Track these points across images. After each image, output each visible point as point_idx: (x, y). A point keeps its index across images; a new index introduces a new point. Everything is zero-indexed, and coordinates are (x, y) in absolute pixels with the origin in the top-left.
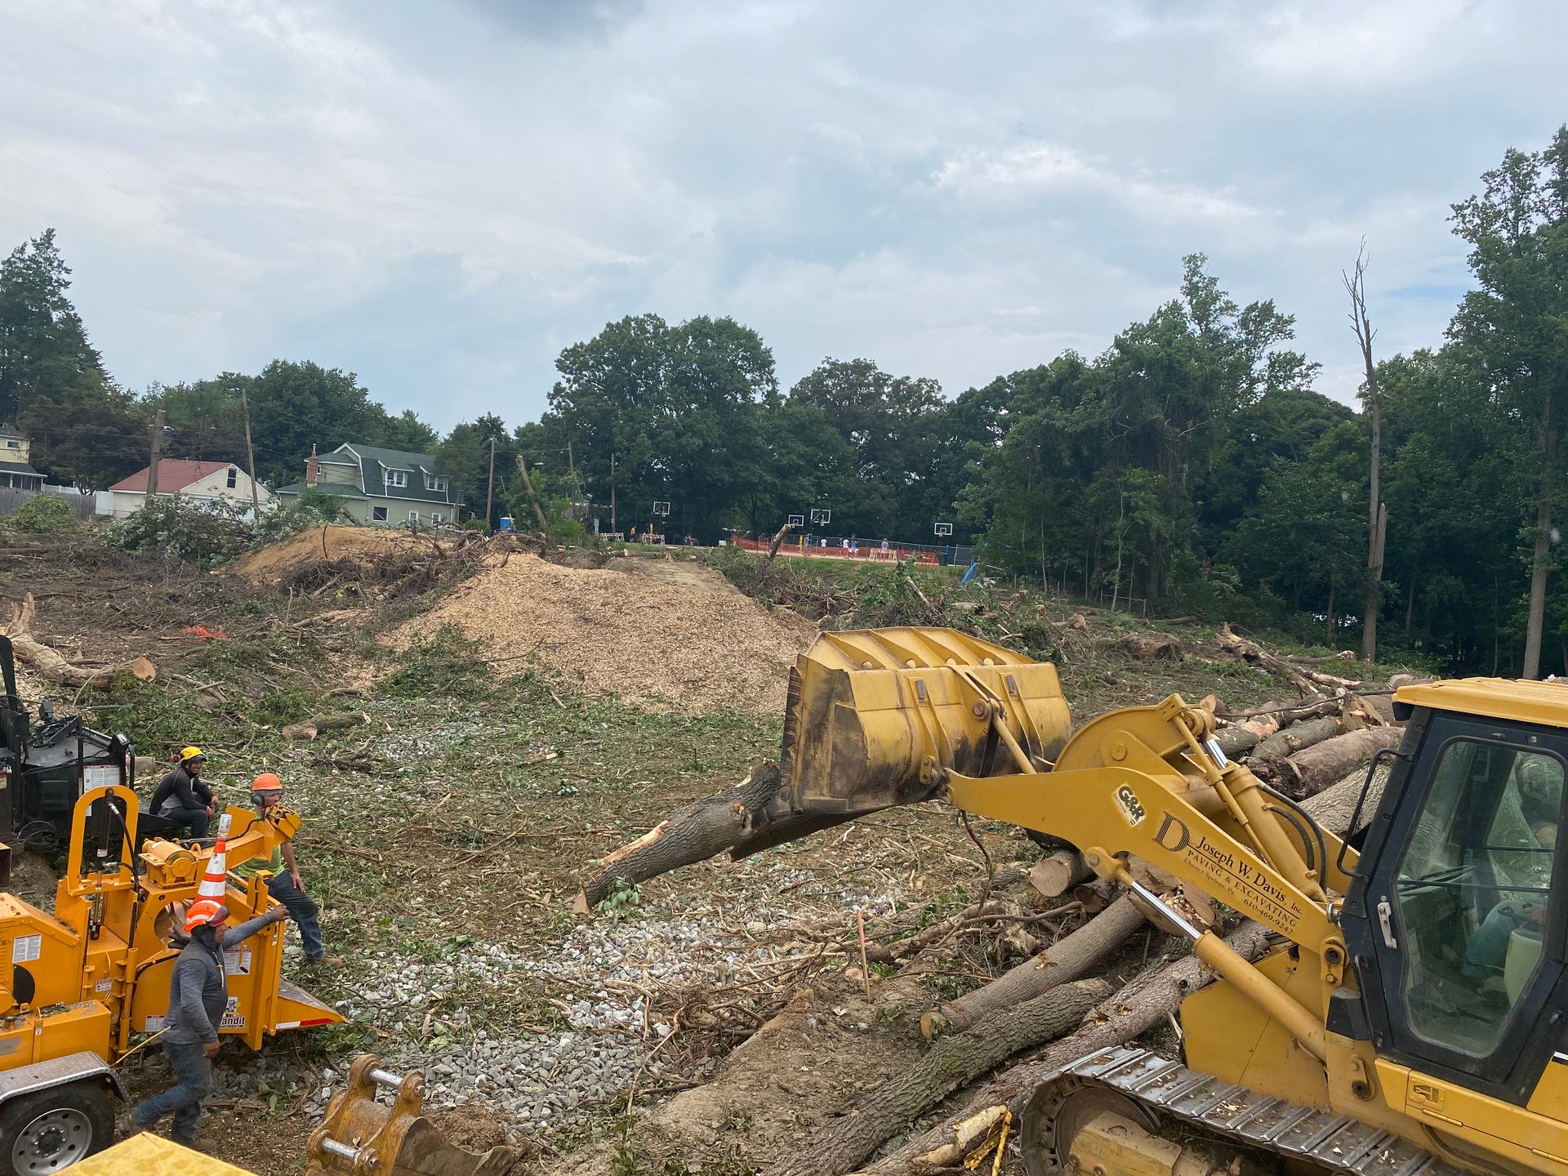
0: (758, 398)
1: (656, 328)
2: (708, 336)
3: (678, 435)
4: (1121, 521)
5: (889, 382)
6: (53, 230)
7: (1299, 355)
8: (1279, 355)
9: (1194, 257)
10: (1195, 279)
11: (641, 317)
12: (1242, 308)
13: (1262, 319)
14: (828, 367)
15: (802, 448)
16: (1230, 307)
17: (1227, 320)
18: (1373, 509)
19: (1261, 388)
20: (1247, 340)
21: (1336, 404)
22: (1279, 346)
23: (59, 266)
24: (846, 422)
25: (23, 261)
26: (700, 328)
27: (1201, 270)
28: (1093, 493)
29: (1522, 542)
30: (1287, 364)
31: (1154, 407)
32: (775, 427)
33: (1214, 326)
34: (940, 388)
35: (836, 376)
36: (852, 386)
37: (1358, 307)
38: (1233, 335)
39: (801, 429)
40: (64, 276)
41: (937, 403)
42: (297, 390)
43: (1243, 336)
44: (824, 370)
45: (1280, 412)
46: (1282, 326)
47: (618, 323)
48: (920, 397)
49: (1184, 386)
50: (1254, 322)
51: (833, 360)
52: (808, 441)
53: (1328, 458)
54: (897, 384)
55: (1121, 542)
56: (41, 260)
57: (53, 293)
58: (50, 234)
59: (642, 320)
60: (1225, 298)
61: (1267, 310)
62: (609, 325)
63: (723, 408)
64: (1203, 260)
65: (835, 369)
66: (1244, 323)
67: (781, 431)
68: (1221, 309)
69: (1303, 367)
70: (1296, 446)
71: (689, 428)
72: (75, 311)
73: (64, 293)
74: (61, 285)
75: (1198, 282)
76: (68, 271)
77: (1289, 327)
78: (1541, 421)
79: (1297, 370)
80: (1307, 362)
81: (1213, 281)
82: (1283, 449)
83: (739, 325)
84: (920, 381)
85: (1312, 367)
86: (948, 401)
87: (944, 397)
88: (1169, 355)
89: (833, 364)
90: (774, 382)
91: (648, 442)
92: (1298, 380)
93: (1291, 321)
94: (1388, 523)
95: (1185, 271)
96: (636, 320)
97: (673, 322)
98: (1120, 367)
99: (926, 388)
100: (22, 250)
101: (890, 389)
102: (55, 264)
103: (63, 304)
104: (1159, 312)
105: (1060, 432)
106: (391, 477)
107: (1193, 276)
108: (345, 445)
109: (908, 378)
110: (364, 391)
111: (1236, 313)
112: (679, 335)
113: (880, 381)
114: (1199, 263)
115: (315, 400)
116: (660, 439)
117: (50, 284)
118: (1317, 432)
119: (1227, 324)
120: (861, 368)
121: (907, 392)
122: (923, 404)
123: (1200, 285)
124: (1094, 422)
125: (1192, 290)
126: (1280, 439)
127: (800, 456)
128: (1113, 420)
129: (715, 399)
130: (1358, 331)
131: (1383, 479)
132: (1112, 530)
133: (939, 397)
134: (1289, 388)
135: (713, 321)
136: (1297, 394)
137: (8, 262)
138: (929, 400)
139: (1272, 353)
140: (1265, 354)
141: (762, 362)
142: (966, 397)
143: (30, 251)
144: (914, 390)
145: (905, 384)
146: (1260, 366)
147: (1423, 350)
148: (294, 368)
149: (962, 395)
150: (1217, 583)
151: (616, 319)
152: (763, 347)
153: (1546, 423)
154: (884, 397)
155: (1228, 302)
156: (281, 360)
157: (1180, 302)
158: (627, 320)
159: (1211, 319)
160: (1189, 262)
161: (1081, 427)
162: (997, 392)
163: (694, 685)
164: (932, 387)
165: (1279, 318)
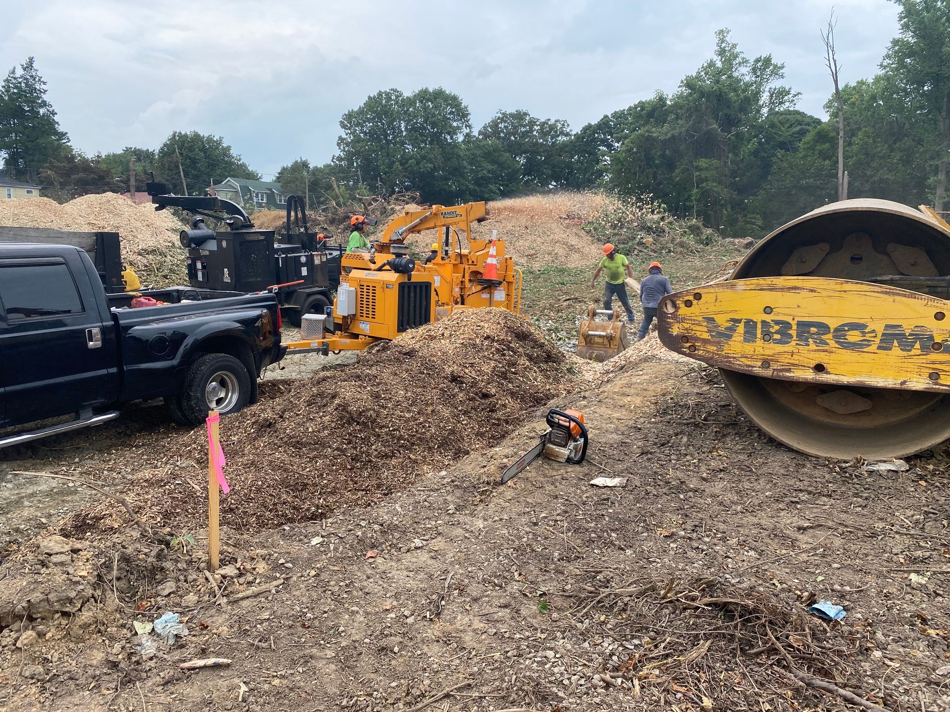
0: (460, 138)
1: (397, 97)
2: (428, 100)
3: (418, 163)
4: (695, 191)
5: (538, 123)
6: (33, 58)
7: (787, 89)
8: (775, 89)
9: (722, 31)
10: (723, 45)
11: (388, 91)
12: (752, 61)
13: (764, 66)
14: (501, 116)
15: (490, 167)
16: (745, 61)
17: (744, 70)
18: (840, 175)
19: (765, 111)
20: (756, 81)
21: (811, 117)
22: (775, 84)
23: (39, 80)
24: (515, 149)
25: (15, 78)
26: (424, 96)
27: (727, 39)
28: (677, 175)
29: (929, 187)
30: (780, 95)
31: (712, 121)
32: (473, 154)
33: (735, 74)
34: (568, 125)
35: (505, 122)
36: (515, 127)
37: (830, 52)
38: (747, 79)
39: (490, 155)
40: (43, 86)
41: (567, 135)
42: (191, 149)
43: (753, 79)
44: (499, 118)
45: (780, 122)
46: (777, 71)
47: (375, 96)
48: (556, 132)
49: (728, 107)
50: (760, 69)
51: (503, 111)
52: (493, 162)
53: (812, 148)
54: (543, 124)
55: (695, 203)
56: (28, 77)
57: (39, 98)
58: (31, 60)
59: (389, 93)
60: (742, 55)
61: (767, 61)
62: (369, 97)
63: (443, 144)
64: (728, 32)
65: (504, 117)
66: (754, 70)
67: (477, 157)
68: (740, 64)
69: (790, 96)
70: (790, 142)
71: (424, 158)
72: (53, 108)
73: (45, 97)
74: (41, 92)
75: (725, 47)
76: (44, 83)
77: (781, 71)
78: (941, 113)
79: (786, 98)
80: (793, 92)
81: (734, 46)
82: (783, 145)
83: (447, 92)
84: (556, 121)
85: (795, 95)
86: (573, 133)
87: (571, 130)
88: (720, 88)
89: (503, 114)
90: (470, 126)
91: (400, 168)
92: (787, 104)
93: (782, 67)
94: (849, 183)
95: (717, 40)
96: (385, 92)
97: (408, 93)
98: (691, 98)
99: (559, 126)
100: (13, 72)
101: (539, 127)
102: (37, 80)
103: (44, 104)
104: (703, 67)
105: (655, 139)
106: (257, 196)
107: (722, 43)
108: (229, 178)
109: (549, 120)
110: (229, 148)
111: (749, 65)
112: (411, 102)
113: (532, 123)
114: (725, 34)
115: (202, 154)
116: (407, 165)
117: (36, 92)
118: (802, 133)
119: (744, 73)
120: (520, 116)
121: (549, 129)
122: (558, 136)
123: (727, 48)
124: (676, 132)
125: (722, 52)
126: (781, 139)
127: (489, 172)
128: (688, 131)
129: (436, 138)
130: (830, 67)
131: (846, 157)
132: (690, 196)
133: (568, 131)
134: (782, 109)
135: (431, 90)
136: (788, 112)
137: (7, 81)
138: (562, 133)
139: (771, 88)
140: (767, 89)
141: (463, 114)
142: (585, 129)
143: (19, 72)
144: (552, 127)
145: (547, 124)
146: (765, 97)
147: (862, 80)
148: (186, 136)
149: (583, 128)
150: (749, 226)
151: (374, 93)
152: (463, 105)
153: (944, 114)
154: (535, 133)
155: (744, 58)
156: (178, 131)
157: (714, 60)
158: (380, 94)
159: (734, 70)
160: (720, 33)
161: (669, 135)
162: (604, 125)
163: (531, 257)
164: (563, 125)
165: (775, 66)
